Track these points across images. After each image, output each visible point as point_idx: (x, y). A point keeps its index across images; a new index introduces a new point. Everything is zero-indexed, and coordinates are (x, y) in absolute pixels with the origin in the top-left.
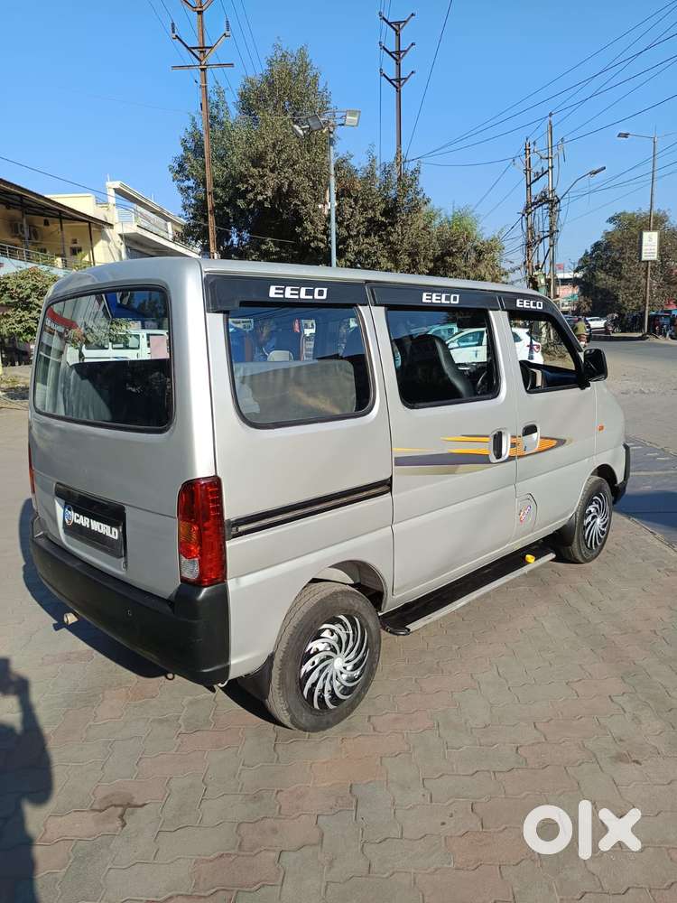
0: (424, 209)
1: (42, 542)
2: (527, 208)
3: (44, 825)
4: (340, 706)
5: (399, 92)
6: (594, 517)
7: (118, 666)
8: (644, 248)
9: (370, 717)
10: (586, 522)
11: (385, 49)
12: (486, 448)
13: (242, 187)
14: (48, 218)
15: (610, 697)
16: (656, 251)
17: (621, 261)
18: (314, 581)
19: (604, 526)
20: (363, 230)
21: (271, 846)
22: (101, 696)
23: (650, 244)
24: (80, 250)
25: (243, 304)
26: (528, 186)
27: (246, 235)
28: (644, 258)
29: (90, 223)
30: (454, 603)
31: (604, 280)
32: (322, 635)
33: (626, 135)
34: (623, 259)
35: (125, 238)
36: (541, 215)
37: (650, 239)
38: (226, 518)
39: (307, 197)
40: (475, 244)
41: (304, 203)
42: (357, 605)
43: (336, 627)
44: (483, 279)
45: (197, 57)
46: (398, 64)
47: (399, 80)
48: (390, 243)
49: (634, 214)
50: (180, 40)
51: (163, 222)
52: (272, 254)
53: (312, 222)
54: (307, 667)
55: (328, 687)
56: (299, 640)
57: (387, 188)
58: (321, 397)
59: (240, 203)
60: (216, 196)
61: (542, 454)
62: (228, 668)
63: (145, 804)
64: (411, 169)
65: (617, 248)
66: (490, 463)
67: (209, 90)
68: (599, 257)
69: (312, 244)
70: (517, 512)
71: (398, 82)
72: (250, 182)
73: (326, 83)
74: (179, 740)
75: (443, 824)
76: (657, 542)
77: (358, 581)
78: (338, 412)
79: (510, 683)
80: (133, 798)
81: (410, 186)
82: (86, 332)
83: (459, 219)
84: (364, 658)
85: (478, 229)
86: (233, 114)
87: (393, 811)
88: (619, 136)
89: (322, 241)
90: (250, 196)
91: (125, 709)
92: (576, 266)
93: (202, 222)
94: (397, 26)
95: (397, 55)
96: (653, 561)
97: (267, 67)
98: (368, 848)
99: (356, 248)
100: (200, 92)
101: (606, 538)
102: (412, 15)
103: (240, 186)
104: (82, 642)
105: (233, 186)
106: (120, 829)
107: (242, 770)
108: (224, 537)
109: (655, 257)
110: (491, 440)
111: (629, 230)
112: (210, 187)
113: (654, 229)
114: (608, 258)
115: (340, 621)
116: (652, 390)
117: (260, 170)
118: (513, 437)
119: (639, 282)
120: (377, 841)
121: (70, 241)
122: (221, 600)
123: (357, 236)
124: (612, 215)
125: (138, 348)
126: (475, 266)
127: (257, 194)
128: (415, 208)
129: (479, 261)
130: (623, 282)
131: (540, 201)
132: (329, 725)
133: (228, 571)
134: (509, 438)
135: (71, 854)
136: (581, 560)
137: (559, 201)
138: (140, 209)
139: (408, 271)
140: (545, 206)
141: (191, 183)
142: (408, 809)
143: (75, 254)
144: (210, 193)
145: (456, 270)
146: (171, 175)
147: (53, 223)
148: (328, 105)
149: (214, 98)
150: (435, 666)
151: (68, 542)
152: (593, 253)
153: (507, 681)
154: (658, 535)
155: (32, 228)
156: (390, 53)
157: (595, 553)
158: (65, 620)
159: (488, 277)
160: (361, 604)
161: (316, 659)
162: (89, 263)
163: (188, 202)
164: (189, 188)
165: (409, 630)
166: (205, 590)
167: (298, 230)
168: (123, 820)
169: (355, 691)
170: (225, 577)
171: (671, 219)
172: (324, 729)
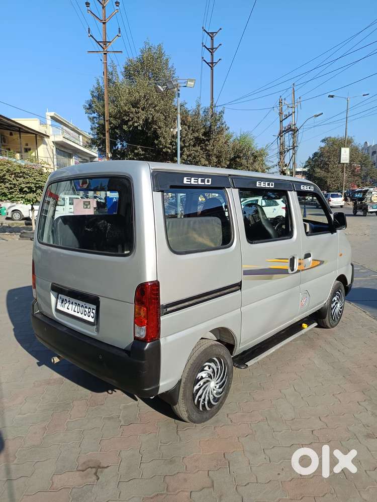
0: (226, 133)
1: (39, 316)
2: (280, 133)
3: (51, 480)
4: (212, 409)
5: (212, 69)
6: (337, 303)
7: (79, 386)
8: (342, 156)
9: (227, 415)
10: (332, 306)
11: (205, 47)
12: (287, 266)
13: (126, 118)
14: (12, 132)
15: (358, 402)
16: (348, 158)
17: (328, 163)
18: (202, 338)
19: (341, 308)
20: (192, 143)
21: (185, 489)
22: (72, 404)
23: (345, 155)
24: (30, 150)
25: (172, 187)
26: (281, 122)
27: (125, 144)
28: (342, 162)
29: (36, 134)
30: (269, 350)
31: (320, 173)
32: (205, 369)
33: (332, 96)
34: (330, 162)
35: (56, 144)
36: (287, 138)
37: (345, 152)
38: (161, 304)
39: (161, 124)
40: (253, 152)
41: (160, 128)
42: (222, 352)
43: (212, 365)
44: (257, 171)
45: (102, 47)
46: (212, 55)
47: (212, 63)
48: (206, 150)
49: (335, 138)
50: (93, 37)
51: (77, 135)
52: (141, 155)
53: (164, 138)
54: (197, 387)
55: (207, 398)
56: (193, 371)
57: (205, 120)
58: (205, 237)
59: (125, 127)
60: (110, 123)
61: (313, 269)
62: (158, 388)
63: (108, 467)
64: (219, 111)
65: (327, 156)
66: (288, 273)
67: (108, 64)
68: (316, 161)
69: (164, 150)
70: (301, 300)
71: (212, 64)
72: (130, 116)
73: (173, 64)
74: (121, 429)
75: (279, 474)
76: (368, 317)
77: (219, 338)
78: (213, 246)
79: (302, 394)
80: (100, 463)
81: (219, 120)
82: (36, 196)
83: (243, 138)
84: (225, 381)
85: (254, 144)
86: (120, 78)
87: (249, 468)
88: (329, 97)
89: (169, 148)
90: (130, 123)
91: (87, 412)
92: (304, 165)
93: (102, 136)
94: (212, 35)
95: (212, 50)
96: (367, 327)
97: (140, 54)
98: (240, 489)
99: (188, 153)
100: (103, 66)
101: (342, 314)
102: (220, 29)
103: (125, 118)
104: (57, 373)
105: (121, 117)
106: (96, 481)
107: (161, 446)
108: (160, 315)
109: (348, 161)
110: (289, 261)
111: (333, 147)
112: (107, 118)
113: (347, 147)
114: (321, 162)
115: (214, 361)
116: (350, 233)
117: (137, 109)
118: (300, 259)
119: (338, 174)
120: (244, 485)
121: (24, 145)
122: (157, 349)
123: (189, 146)
124: (323, 138)
125: (64, 205)
126: (252, 164)
127: (134, 122)
128: (221, 131)
129: (254, 161)
130: (329, 174)
131: (288, 130)
132: (207, 419)
133: (161, 333)
134: (298, 260)
135: (70, 496)
136: (330, 326)
137: (298, 130)
138: (65, 128)
139: (216, 166)
140: (290, 132)
141: (95, 115)
142: (258, 467)
143: (27, 152)
144: (107, 121)
145: (242, 166)
146: (84, 111)
147: (15, 134)
148: (174, 75)
149: (110, 69)
150: (259, 386)
151: (58, 317)
152: (313, 158)
153: (300, 394)
154: (368, 313)
155: (2, 137)
156: (208, 49)
157: (336, 323)
158: (52, 361)
159: (260, 170)
160: (224, 351)
161: (201, 383)
162: (35, 157)
163: (93, 126)
164: (94, 117)
165: (247, 366)
166: (148, 344)
167: (156, 142)
168: (97, 476)
169: (220, 400)
170: (159, 337)
171: (355, 142)
172: (204, 422)
